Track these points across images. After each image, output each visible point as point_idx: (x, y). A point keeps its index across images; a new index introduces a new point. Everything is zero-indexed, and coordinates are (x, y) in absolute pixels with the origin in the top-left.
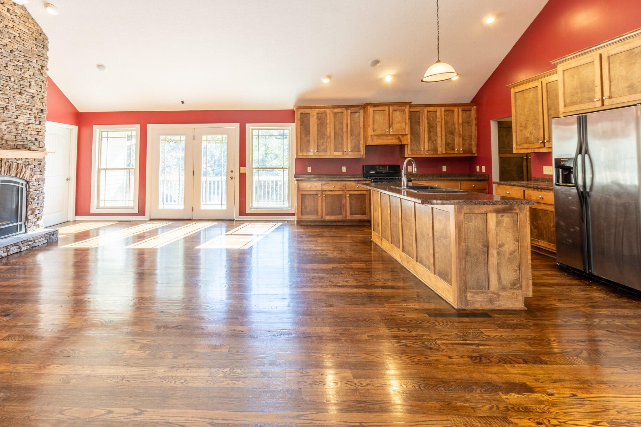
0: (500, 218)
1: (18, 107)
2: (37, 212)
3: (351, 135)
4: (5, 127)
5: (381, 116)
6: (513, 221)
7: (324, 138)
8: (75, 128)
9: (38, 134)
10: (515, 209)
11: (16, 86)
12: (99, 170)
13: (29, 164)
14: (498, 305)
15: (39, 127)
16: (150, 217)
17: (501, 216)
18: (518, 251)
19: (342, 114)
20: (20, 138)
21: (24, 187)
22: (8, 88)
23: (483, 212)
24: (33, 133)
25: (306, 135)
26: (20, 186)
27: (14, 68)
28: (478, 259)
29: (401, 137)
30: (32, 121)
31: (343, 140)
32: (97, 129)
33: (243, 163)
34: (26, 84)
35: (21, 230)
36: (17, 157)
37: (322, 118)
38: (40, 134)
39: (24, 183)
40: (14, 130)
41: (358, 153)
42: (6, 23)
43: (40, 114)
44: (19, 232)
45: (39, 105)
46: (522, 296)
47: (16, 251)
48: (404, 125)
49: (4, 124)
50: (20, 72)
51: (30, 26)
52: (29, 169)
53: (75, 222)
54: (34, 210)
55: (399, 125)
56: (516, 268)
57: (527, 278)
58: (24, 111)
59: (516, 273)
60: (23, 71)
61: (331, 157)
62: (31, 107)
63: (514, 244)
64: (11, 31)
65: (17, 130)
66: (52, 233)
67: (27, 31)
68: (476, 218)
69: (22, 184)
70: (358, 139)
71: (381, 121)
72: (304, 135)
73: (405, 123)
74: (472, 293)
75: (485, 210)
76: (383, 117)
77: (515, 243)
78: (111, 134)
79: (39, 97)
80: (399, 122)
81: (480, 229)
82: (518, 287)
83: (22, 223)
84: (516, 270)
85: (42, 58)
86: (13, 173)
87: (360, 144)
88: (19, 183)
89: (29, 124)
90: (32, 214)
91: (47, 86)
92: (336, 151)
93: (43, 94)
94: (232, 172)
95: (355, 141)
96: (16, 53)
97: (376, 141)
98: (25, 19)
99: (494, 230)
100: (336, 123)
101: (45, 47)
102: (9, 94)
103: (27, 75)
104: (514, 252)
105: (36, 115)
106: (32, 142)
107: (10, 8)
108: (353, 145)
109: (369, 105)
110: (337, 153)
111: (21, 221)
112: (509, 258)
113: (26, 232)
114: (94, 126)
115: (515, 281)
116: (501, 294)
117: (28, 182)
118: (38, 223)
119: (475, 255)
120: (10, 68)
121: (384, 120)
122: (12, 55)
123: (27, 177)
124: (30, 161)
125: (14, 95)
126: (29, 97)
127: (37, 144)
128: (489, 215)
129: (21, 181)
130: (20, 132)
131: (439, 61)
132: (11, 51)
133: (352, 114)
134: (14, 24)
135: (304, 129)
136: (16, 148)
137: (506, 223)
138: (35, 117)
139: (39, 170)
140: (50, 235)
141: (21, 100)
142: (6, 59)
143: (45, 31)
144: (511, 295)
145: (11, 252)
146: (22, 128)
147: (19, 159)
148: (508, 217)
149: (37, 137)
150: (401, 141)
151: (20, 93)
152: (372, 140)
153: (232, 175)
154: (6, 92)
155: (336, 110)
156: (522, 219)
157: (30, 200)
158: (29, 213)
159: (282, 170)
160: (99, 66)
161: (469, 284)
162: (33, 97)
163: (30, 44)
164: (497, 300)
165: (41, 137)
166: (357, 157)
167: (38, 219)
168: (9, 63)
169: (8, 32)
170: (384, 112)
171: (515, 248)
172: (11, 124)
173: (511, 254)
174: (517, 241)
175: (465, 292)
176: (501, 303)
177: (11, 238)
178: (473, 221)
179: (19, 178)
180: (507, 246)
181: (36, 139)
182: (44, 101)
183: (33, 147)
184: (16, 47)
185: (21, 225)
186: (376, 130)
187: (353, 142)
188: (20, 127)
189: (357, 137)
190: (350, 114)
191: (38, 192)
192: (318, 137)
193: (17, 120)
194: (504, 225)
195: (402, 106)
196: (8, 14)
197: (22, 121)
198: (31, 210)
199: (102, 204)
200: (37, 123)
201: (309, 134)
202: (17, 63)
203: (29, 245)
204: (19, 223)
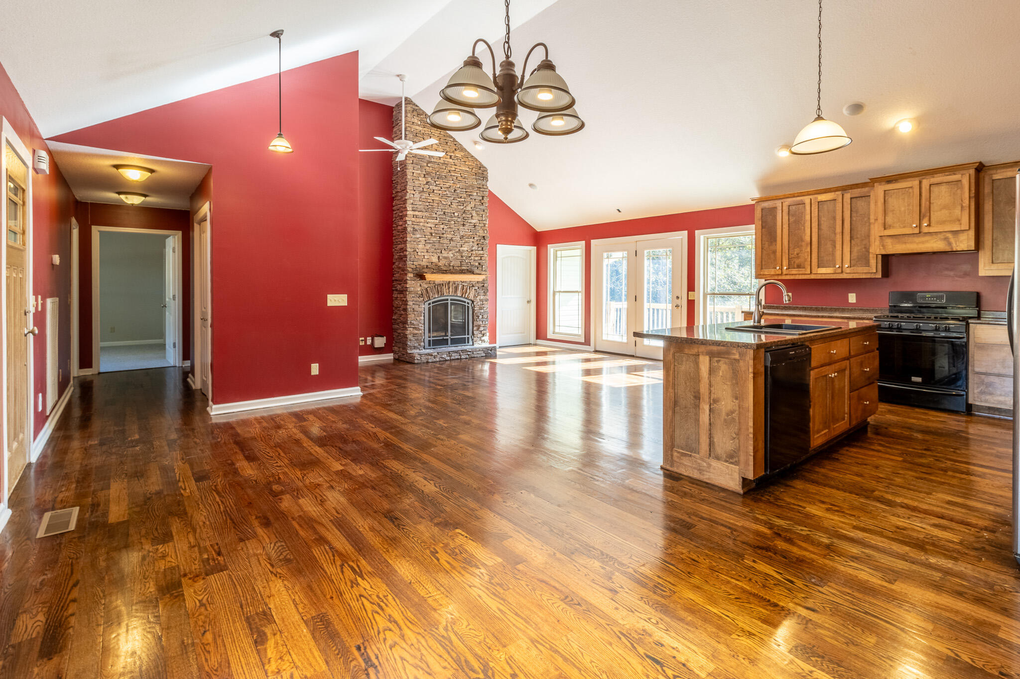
0: (716, 364)
1: (462, 237)
2: (482, 329)
3: (851, 238)
4: (452, 255)
5: (904, 199)
6: (733, 370)
7: (801, 246)
8: (533, 249)
9: (481, 259)
10: (734, 354)
11: (459, 220)
12: (554, 293)
13: (473, 286)
14: (707, 477)
15: (482, 252)
16: (595, 348)
17: (716, 361)
18: (737, 412)
19: (832, 203)
20: (464, 263)
21: (470, 305)
22: (453, 222)
23: (695, 353)
24: (476, 258)
25: (771, 242)
26: (467, 305)
27: (457, 204)
28: (688, 413)
29: (950, 235)
30: (475, 248)
31: (835, 247)
32: (551, 249)
33: (691, 287)
34: (468, 216)
35: (468, 342)
36: (462, 280)
37: (797, 213)
38: (483, 258)
39: (470, 302)
40: (459, 257)
41: (866, 269)
42: (449, 168)
43: (482, 241)
44: (467, 344)
45: (481, 233)
46: (739, 475)
47: (457, 357)
48: (957, 211)
49: (450, 252)
50: (462, 207)
51: (470, 164)
52: (473, 290)
53: (535, 345)
54: (479, 326)
55: (945, 212)
56: (734, 436)
57: (747, 452)
58: (467, 240)
59: (734, 442)
60: (465, 205)
61: (813, 277)
62: (473, 236)
63: (733, 401)
64: (453, 174)
65: (462, 257)
66: (490, 349)
67: (468, 169)
68: (687, 360)
69: (468, 303)
70: (865, 245)
71: (903, 209)
72: (767, 243)
73: (960, 208)
74: (679, 452)
75: (696, 350)
76: (906, 200)
77: (735, 401)
78: (565, 253)
79: (480, 225)
80: (945, 207)
81: (692, 375)
82: (736, 461)
83: (469, 336)
84: (734, 438)
85: (481, 190)
86: (459, 294)
87: (869, 252)
88: (465, 302)
89: (472, 251)
90: (478, 329)
91: (488, 214)
92: (823, 267)
93: (485, 222)
94: (678, 298)
95: (859, 248)
96: (458, 191)
97: (891, 247)
98: (465, 159)
99: (707, 378)
100: (823, 219)
101: (485, 178)
102: (454, 227)
103: (469, 208)
104: (732, 412)
105: (478, 242)
106: (476, 266)
107: (452, 154)
108: (855, 254)
109: (876, 182)
110: (823, 270)
111: (468, 334)
112: (725, 420)
113: (473, 345)
114: (548, 245)
115: (732, 452)
116: (712, 464)
117: (473, 302)
118: (483, 338)
119: (686, 407)
120: (454, 206)
121: (909, 205)
122: (455, 194)
123: (471, 297)
124: (474, 283)
125: (458, 227)
126: (471, 228)
127: (481, 268)
128: (701, 358)
129: (467, 301)
130: (464, 258)
131: (819, 118)
132: (455, 190)
133: (854, 200)
134: (456, 167)
135: (767, 235)
136: (462, 272)
137: (723, 371)
138: (478, 244)
139: (483, 292)
140: (488, 350)
141: (464, 231)
142: (450, 198)
143: (484, 164)
144: (725, 468)
145: (453, 358)
146: (466, 255)
147: (463, 282)
148: (725, 363)
149: (480, 261)
150: (950, 244)
151: (464, 225)
152: (883, 246)
153: (678, 302)
154: (451, 226)
155: (822, 197)
156: (743, 369)
157: (475, 318)
158: (475, 328)
159: (749, 296)
160: (531, 185)
161: (678, 441)
162: (475, 226)
163: (472, 181)
164: (708, 470)
165: (484, 261)
166: (864, 276)
167: (484, 335)
168: (453, 201)
169: (451, 175)
170: (911, 190)
171: (734, 408)
172: (457, 252)
173: (728, 415)
174: (736, 399)
175: (672, 450)
176: (712, 476)
177: (460, 347)
178: (684, 363)
179: (465, 298)
180: (723, 403)
181: (479, 264)
182: (485, 228)
183: (476, 271)
184: (458, 186)
185: (468, 338)
186: (890, 226)
187: (855, 250)
188: (464, 254)
189: (862, 240)
190: (849, 201)
191: (483, 311)
192: (791, 245)
193: (462, 249)
194: (721, 374)
195: (955, 174)
196: (451, 160)
197: (466, 249)
198: (476, 326)
199: (557, 330)
200: (480, 249)
201: (775, 241)
202: (459, 200)
203: (469, 355)
204: (466, 336)
